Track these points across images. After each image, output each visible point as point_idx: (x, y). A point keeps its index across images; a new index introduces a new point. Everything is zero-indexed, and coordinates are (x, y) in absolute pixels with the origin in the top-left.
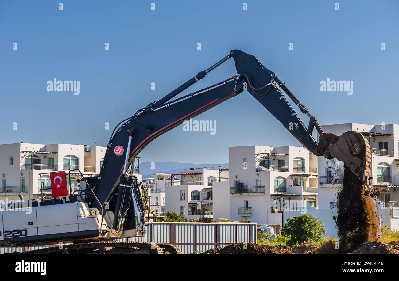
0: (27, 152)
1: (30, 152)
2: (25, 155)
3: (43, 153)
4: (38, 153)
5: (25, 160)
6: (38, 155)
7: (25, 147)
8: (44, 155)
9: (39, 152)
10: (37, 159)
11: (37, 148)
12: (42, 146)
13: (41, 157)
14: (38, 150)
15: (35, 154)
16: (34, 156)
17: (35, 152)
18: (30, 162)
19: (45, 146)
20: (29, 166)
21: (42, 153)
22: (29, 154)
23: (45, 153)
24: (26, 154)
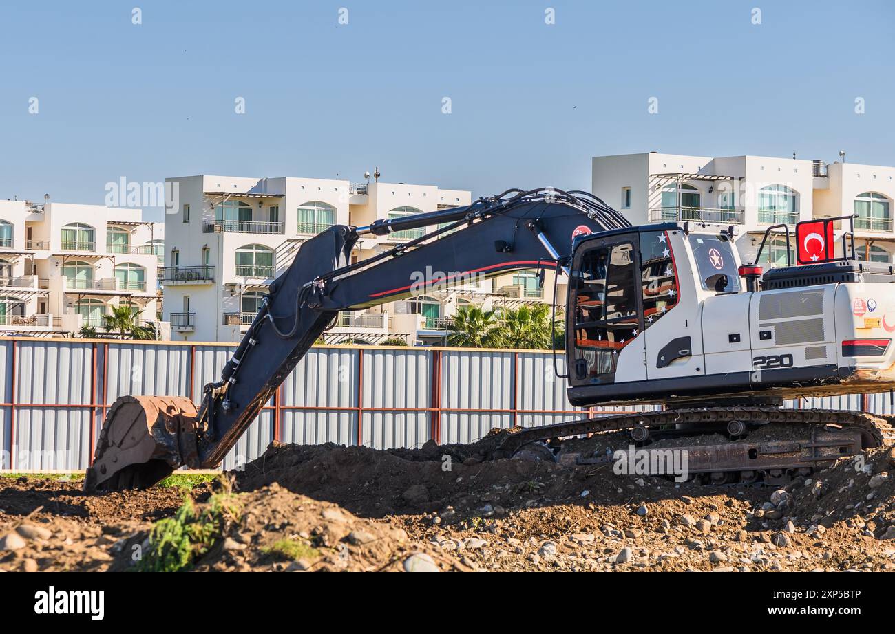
0: (665, 175)
1: (672, 175)
2: (661, 183)
3: (707, 180)
4: (692, 179)
5: (661, 196)
6: (693, 183)
7: (659, 163)
8: (710, 184)
9: (695, 176)
10: (692, 195)
11: (691, 165)
12: (703, 161)
13: (702, 189)
14: (696, 171)
15: (685, 181)
16: (684, 186)
17: (685, 176)
18: (673, 202)
19: (712, 163)
20: (670, 212)
21: (703, 179)
22: (671, 181)
23: (710, 180)
24: (665, 180)
